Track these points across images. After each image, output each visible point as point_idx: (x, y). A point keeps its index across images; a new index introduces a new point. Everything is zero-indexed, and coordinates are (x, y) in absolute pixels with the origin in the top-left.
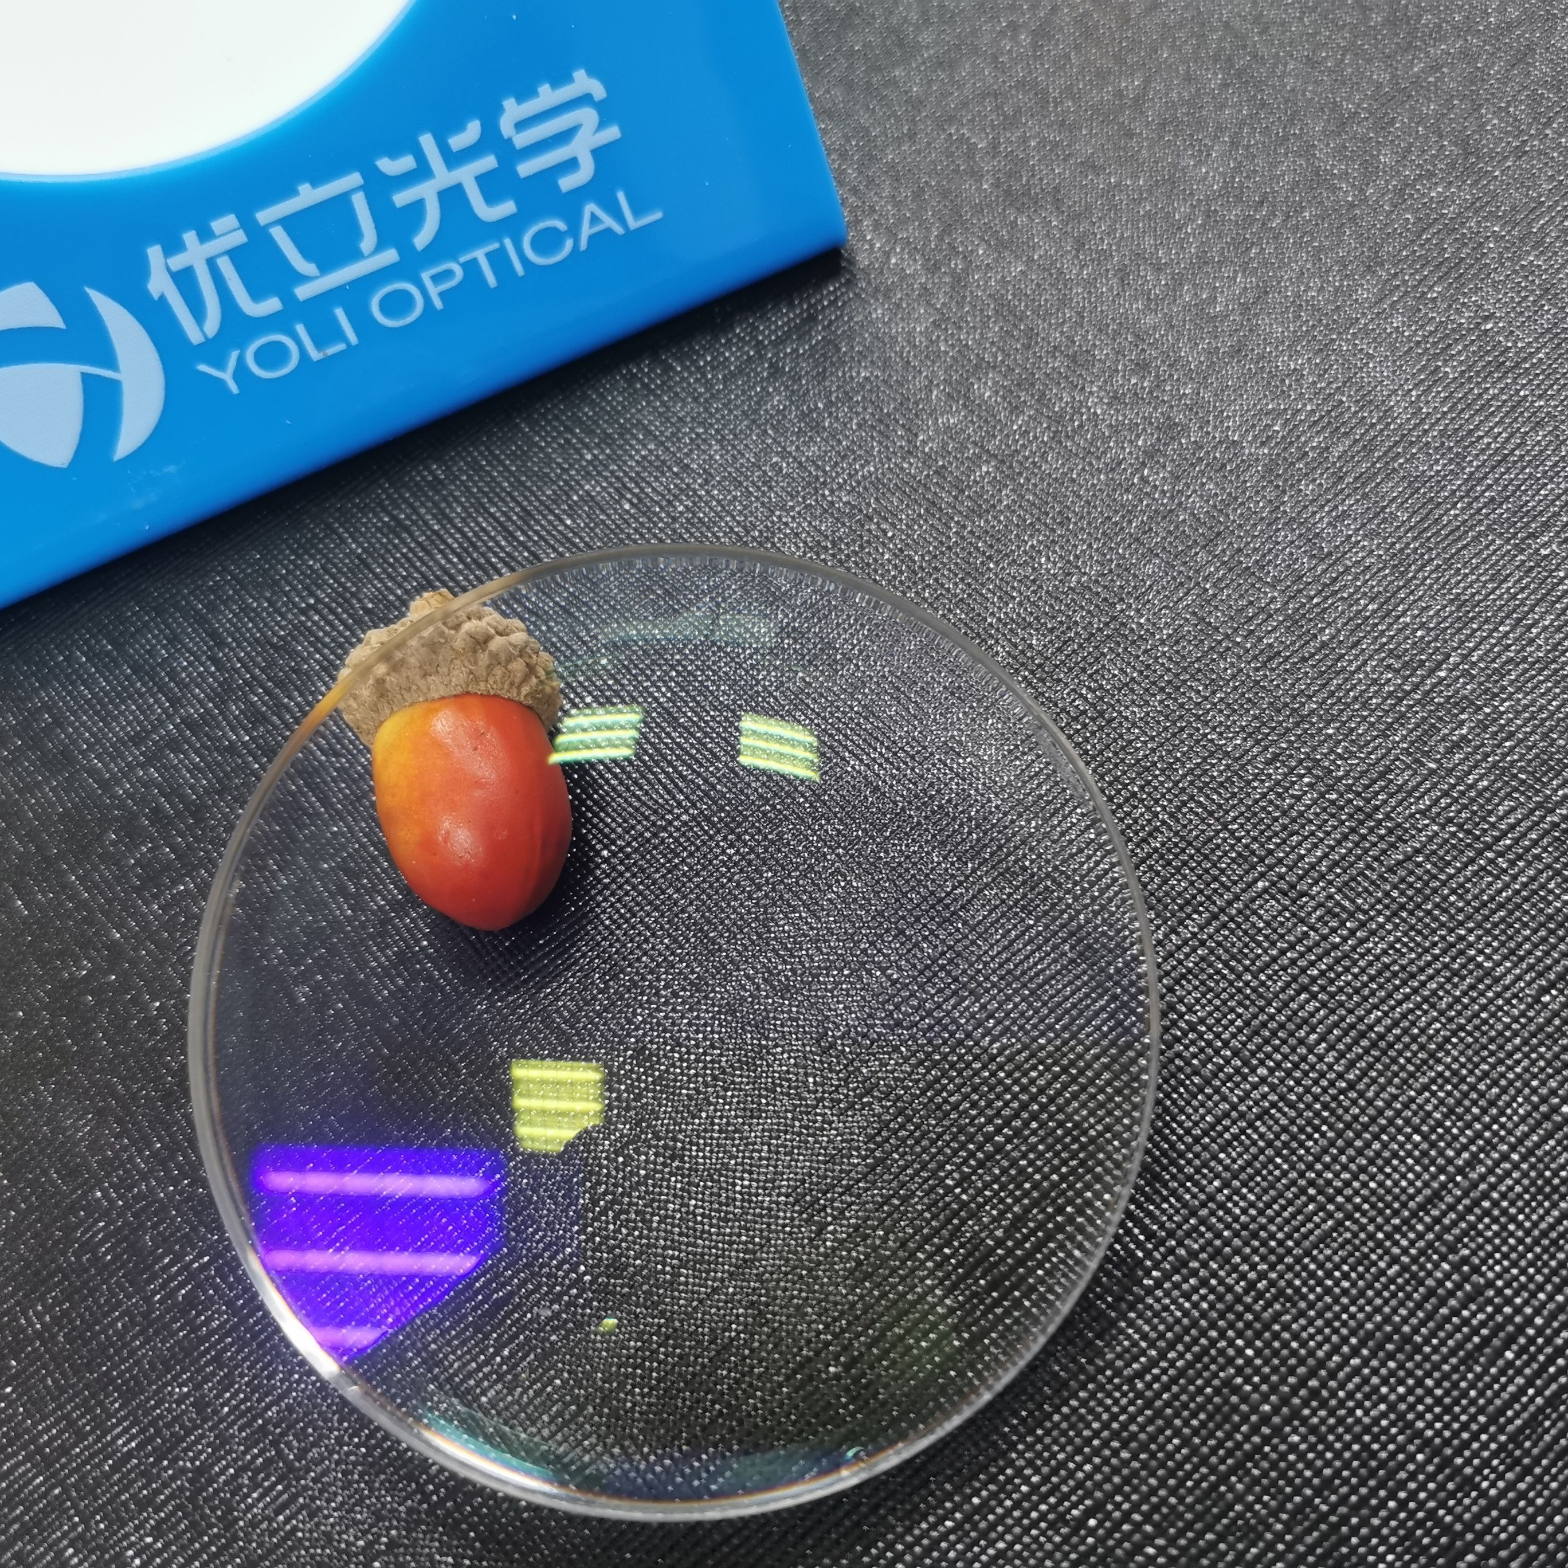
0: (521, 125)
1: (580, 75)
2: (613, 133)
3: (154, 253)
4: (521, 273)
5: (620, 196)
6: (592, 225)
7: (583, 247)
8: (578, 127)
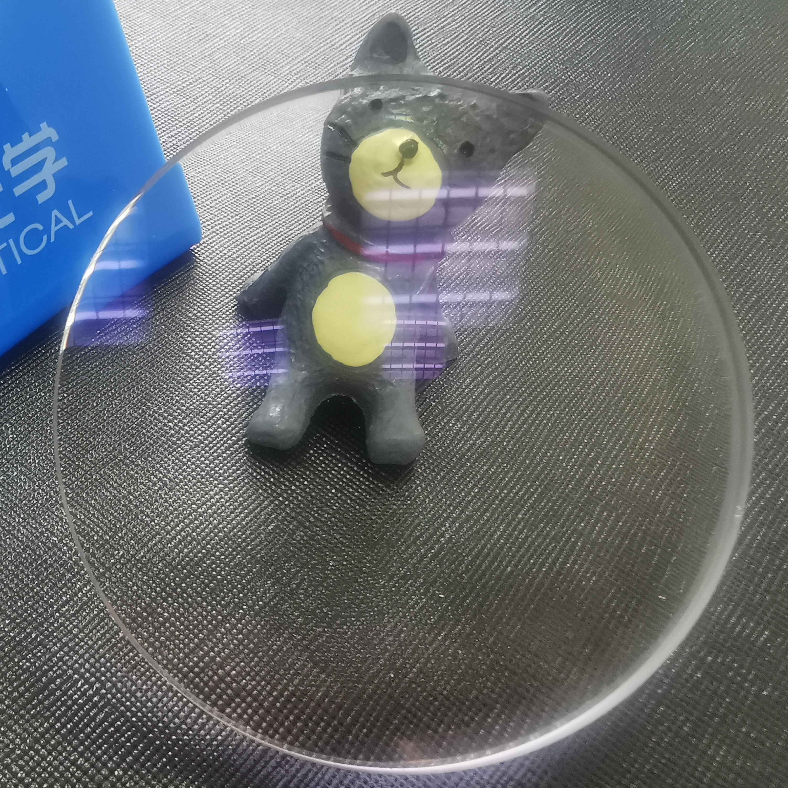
0: (15, 162)
1: (44, 125)
2: (64, 162)
4: (19, 262)
5: (70, 202)
6: (56, 225)
7: (52, 240)
8: (44, 161)
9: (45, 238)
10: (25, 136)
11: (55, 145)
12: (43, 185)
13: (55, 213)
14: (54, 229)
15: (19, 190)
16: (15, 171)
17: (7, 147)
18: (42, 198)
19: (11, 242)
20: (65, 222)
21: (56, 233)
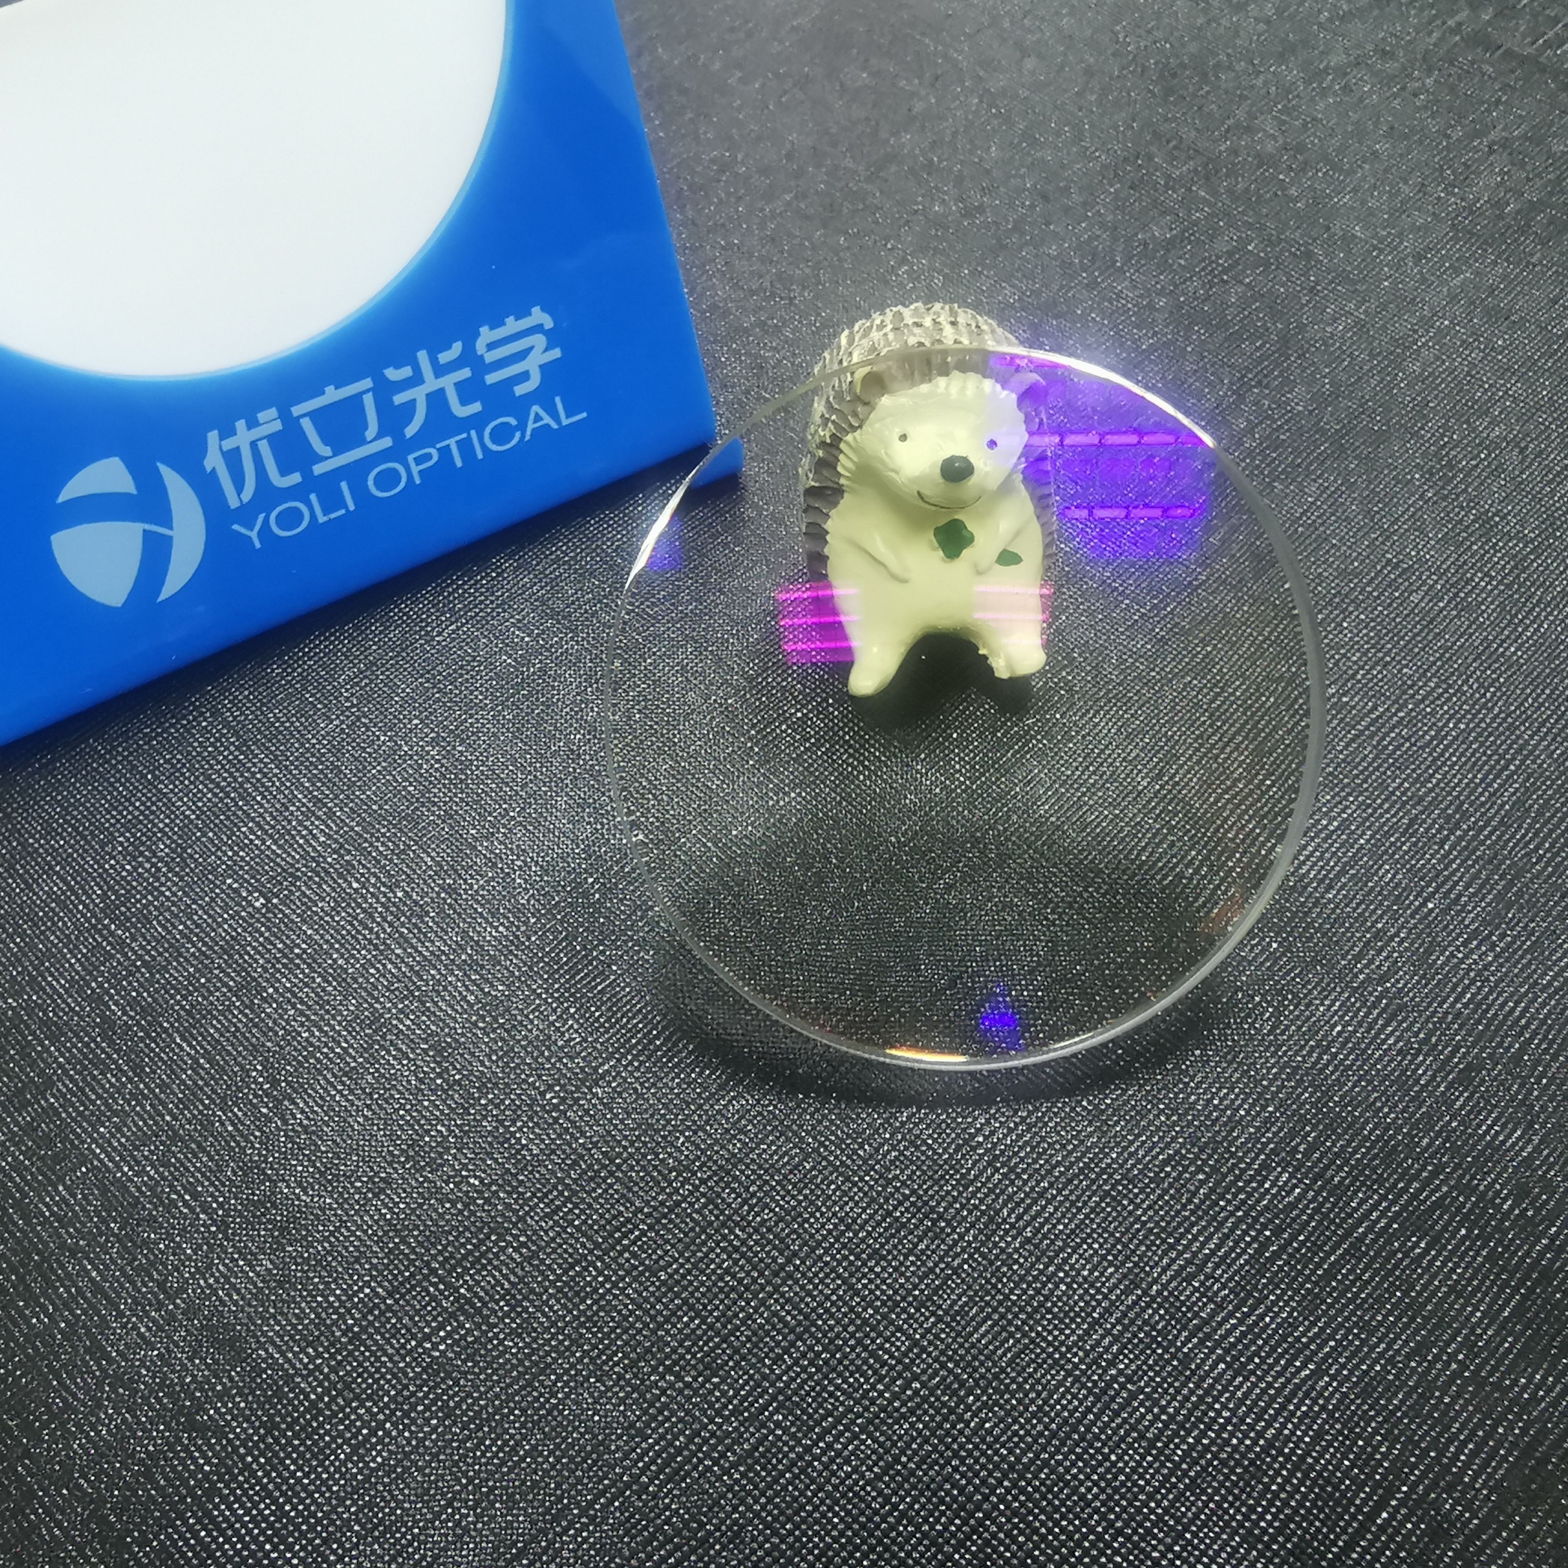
0: (491, 346)
1: (536, 310)
2: (556, 353)
3: (213, 437)
4: (480, 456)
5: (558, 400)
6: (535, 422)
7: (527, 438)
8: (532, 348)
9: (518, 435)
10: (510, 320)
11: (547, 333)
12: (525, 376)
13: (536, 409)
14: (531, 426)
15: (491, 379)
16: (490, 357)
17: (484, 330)
18: (520, 390)
19: (473, 433)
20: (547, 420)
21: (533, 430)
